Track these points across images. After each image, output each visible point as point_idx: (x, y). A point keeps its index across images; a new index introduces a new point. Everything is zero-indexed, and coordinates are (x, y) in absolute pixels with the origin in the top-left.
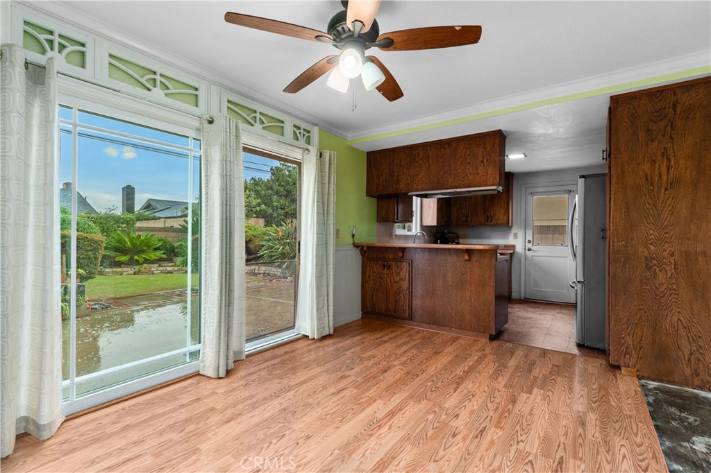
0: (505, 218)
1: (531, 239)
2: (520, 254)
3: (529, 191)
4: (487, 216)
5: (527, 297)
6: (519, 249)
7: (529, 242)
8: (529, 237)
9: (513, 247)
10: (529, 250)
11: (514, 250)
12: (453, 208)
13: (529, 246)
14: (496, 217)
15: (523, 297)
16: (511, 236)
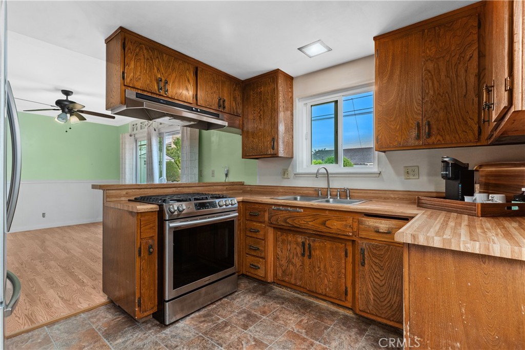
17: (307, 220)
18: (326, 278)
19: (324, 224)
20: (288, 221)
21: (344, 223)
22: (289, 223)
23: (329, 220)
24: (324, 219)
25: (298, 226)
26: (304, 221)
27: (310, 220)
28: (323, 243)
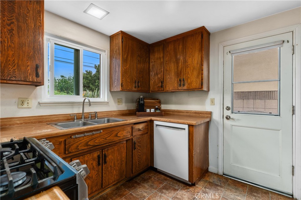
0: (199, 82)
1: (230, 106)
2: (218, 123)
3: (227, 49)
4: (180, 81)
5: (226, 172)
6: (216, 116)
7: (228, 109)
8: (228, 103)
9: (211, 113)
10: (228, 118)
11: (211, 118)
12: (151, 73)
13: (228, 113)
14: (189, 81)
15: (221, 173)
16: (208, 101)
17: (106, 137)
18: (114, 170)
19: (116, 135)
20: (89, 143)
21: (127, 131)
22: (90, 145)
23: (120, 132)
24: (116, 132)
25: (98, 144)
26: (103, 138)
27: (107, 136)
28: (113, 148)
